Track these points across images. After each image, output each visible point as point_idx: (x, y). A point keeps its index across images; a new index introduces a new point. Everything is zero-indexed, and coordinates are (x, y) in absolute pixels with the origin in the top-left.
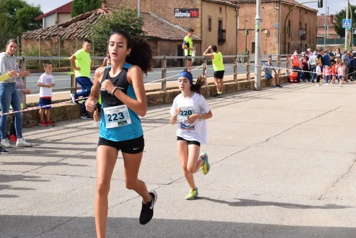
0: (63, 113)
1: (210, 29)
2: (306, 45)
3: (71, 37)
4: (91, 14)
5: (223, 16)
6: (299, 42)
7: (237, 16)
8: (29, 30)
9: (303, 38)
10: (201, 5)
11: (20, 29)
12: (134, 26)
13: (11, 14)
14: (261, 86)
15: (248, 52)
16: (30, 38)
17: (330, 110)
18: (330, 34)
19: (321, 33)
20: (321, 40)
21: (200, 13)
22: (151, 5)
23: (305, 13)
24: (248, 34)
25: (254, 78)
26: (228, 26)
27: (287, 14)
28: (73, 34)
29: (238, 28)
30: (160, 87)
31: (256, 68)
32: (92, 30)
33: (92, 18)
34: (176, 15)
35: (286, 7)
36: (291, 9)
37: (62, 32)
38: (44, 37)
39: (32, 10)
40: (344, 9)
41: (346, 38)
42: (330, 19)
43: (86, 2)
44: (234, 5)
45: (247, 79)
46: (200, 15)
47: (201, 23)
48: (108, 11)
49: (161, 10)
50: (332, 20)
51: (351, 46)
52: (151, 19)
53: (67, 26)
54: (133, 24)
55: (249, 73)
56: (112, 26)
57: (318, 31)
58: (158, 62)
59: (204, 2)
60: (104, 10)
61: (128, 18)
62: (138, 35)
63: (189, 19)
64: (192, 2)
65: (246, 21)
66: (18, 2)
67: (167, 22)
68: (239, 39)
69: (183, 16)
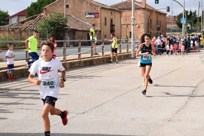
0: (21, 73)
1: (106, 24)
2: (160, 33)
3: (26, 29)
4: (37, 16)
5: (113, 17)
6: (157, 31)
7: (121, 17)
8: (2, 26)
9: (158, 29)
10: (101, 11)
12: (62, 23)
15: (128, 37)
16: (2, 30)
17: (175, 70)
18: (174, 27)
19: (169, 26)
20: (169, 30)
21: (100, 15)
22: (72, 11)
23: (159, 15)
24: (127, 27)
25: (131, 52)
26: (116, 23)
27: (149, 16)
28: (27, 27)
29: (122, 24)
30: (77, 58)
31: (132, 46)
32: (38, 25)
33: (38, 18)
34: (86, 17)
35: (149, 12)
36: (151, 13)
37: (20, 26)
38: (10, 30)
40: (182, 13)
41: (183, 29)
42: (173, 18)
43: (34, 9)
44: (119, 10)
45: (127, 53)
47: (101, 21)
48: (47, 14)
49: (78, 14)
50: (175, 19)
51: (186, 33)
52: (72, 18)
53: (24, 23)
54: (61, 21)
55: (128, 49)
56: (50, 23)
57: (167, 25)
58: (76, 43)
59: (102, 9)
60: (44, 13)
61: (58, 18)
62: (64, 28)
63: (94, 19)
64: (95, 9)
65: (126, 20)
67: (81, 20)
68: (122, 30)
69: (90, 17)
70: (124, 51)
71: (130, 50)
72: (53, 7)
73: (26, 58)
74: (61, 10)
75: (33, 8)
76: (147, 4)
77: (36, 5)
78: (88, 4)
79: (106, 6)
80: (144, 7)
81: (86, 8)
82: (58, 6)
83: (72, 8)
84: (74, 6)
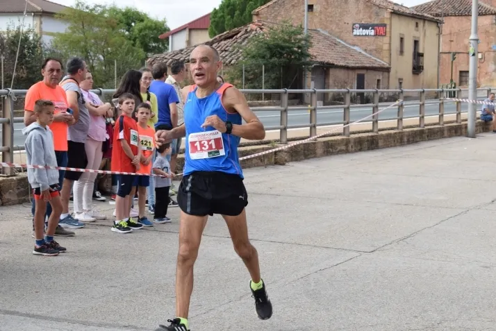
1: (402, 52)
4: (239, 32)
5: (419, 35)
7: (439, 34)
10: (390, 19)
11: (141, 50)
12: (299, 47)
13: (127, 30)
14: (476, 131)
15: (455, 84)
21: (388, 30)
22: (321, 19)
24: (454, 59)
25: (466, 120)
26: (427, 48)
29: (441, 51)
31: (469, 107)
32: (241, 53)
33: (240, 36)
34: (355, 33)
39: (156, 25)
43: (228, 15)
44: (436, 18)
45: (457, 122)
46: (388, 33)
47: (390, 44)
48: (263, 27)
49: (335, 26)
52: (321, 37)
54: (297, 45)
55: (459, 113)
56: (269, 48)
58: (330, 96)
59: (394, 15)
60: (256, 25)
61: (290, 37)
62: (303, 60)
63: (373, 38)
64: (377, 14)
65: (451, 41)
66: (137, 14)
67: (341, 42)
68: (441, 67)
69: (364, 34)
70: (450, 117)
71: (464, 115)
72: (275, 9)
74: (294, 16)
77: (234, 5)
78: (361, 2)
79: (404, 9)
81: (355, 12)
82: (288, 6)
83: (321, 12)
84: (326, 7)
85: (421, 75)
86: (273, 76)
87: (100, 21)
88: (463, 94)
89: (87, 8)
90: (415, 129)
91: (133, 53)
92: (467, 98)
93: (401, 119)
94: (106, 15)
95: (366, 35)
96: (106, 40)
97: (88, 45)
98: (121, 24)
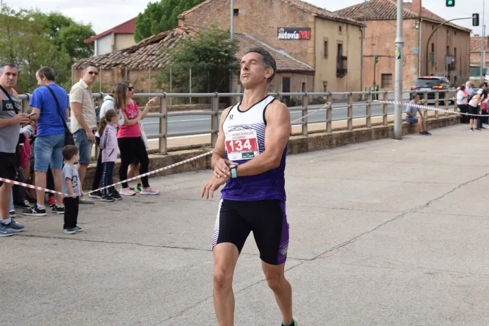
1: (326, 55)
2: (455, 77)
3: (140, 66)
4: (165, 36)
5: (342, 38)
6: (446, 73)
7: (362, 38)
8: (76, 57)
9: (451, 67)
10: (315, 22)
11: (67, 55)
12: (226, 52)
13: (52, 35)
14: (402, 133)
15: (378, 87)
18: (487, 63)
19: (475, 61)
20: (476, 71)
21: (312, 33)
22: (246, 23)
23: (453, 33)
24: (376, 62)
26: (351, 52)
27: (429, 35)
28: (142, 62)
29: (363, 54)
31: (396, 109)
32: (168, 56)
33: (167, 41)
34: (279, 37)
35: (429, 25)
36: (435, 28)
37: (126, 59)
38: (103, 67)
39: (81, 30)
42: (486, 41)
43: (154, 19)
44: (359, 22)
45: (383, 124)
46: (312, 37)
47: (314, 47)
48: (189, 31)
49: (260, 30)
52: (246, 41)
53: (134, 52)
54: (224, 49)
55: (386, 115)
56: (197, 52)
57: (471, 58)
59: (317, 19)
60: (183, 29)
61: (217, 42)
62: (230, 64)
63: (299, 42)
64: (302, 18)
65: (374, 45)
66: (62, 18)
67: (267, 46)
68: (363, 70)
69: (289, 38)
70: (377, 119)
71: (390, 117)
72: (201, 13)
73: (160, 132)
74: (220, 21)
75: (151, 15)
76: (424, 8)
77: (159, 10)
78: (286, 6)
79: (328, 13)
80: (417, 14)
81: (279, 16)
82: (214, 10)
83: (246, 16)
84: (251, 11)
85: (345, 78)
86: (200, 79)
87: (26, 26)
88: (389, 96)
89: (13, 12)
90: (344, 131)
91: (59, 58)
92: (393, 100)
93: (330, 122)
94: (32, 19)
95: (291, 39)
96: (31, 44)
97: (14, 50)
98: (47, 29)
